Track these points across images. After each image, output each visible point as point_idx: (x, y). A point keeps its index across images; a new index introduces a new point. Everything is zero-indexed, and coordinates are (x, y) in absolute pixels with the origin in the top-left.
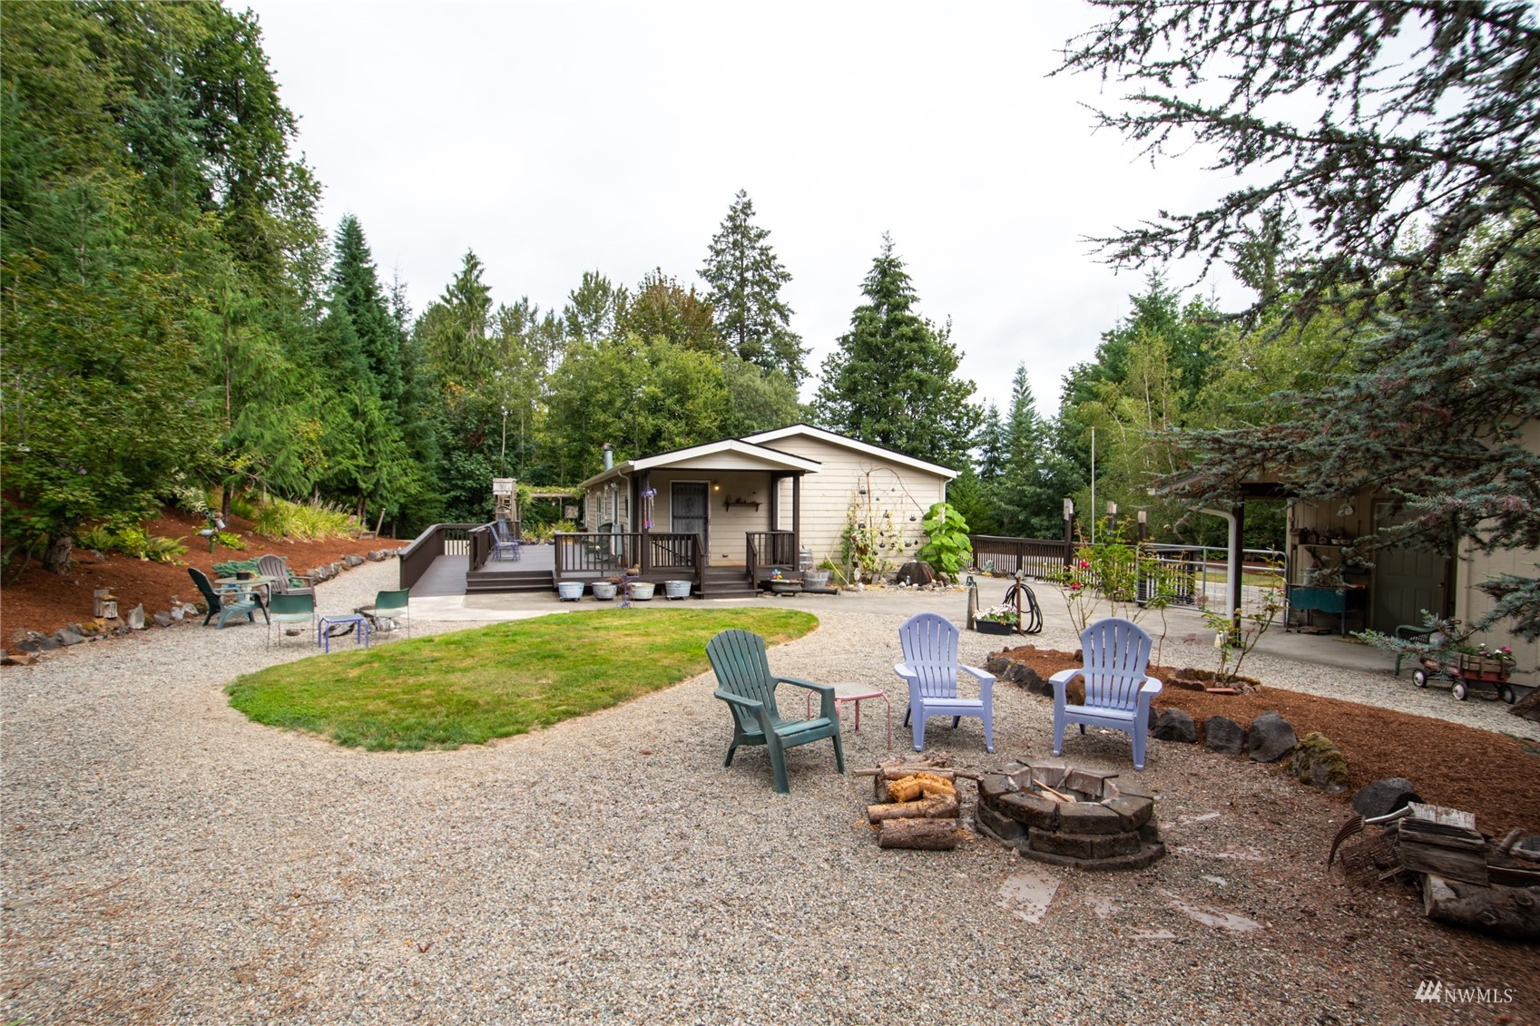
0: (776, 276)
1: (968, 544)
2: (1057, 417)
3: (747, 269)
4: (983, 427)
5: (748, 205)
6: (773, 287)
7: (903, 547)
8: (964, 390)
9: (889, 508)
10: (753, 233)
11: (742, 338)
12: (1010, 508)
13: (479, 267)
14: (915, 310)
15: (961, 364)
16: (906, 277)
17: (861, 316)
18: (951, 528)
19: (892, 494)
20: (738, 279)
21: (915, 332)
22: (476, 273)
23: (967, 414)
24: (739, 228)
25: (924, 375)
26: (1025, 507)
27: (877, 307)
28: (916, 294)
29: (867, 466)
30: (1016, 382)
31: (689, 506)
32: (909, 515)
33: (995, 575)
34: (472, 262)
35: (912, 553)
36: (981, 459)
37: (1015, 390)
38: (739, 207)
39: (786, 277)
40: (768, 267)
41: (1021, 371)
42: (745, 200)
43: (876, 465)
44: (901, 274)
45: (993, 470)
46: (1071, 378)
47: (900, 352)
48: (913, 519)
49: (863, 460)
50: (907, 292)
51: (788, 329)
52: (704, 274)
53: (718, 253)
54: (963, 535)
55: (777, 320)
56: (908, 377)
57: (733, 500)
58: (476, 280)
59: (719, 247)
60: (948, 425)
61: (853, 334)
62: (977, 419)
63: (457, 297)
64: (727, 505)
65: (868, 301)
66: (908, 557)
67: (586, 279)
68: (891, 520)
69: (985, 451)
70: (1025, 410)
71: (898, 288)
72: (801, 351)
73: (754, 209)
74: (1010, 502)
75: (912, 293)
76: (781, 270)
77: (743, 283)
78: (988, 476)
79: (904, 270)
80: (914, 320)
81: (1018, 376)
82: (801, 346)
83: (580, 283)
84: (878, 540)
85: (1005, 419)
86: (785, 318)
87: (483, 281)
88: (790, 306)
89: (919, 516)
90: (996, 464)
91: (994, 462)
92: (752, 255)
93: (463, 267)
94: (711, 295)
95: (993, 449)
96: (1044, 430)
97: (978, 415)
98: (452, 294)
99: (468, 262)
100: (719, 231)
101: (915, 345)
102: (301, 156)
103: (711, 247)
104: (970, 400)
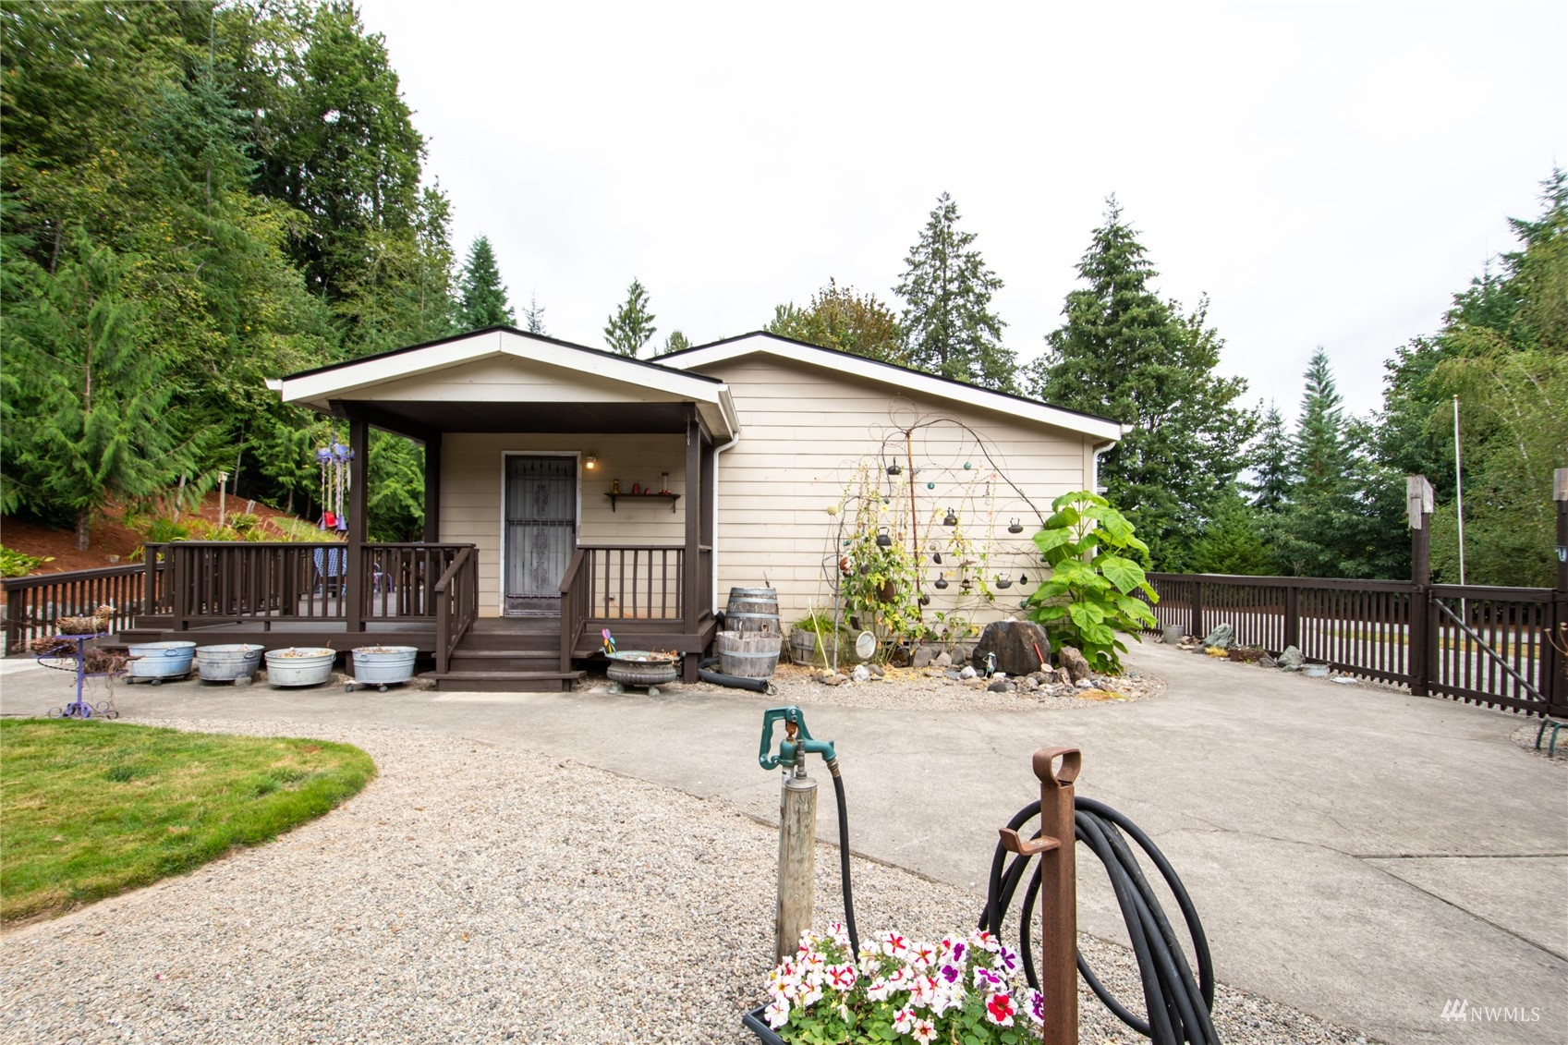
0: (985, 285)
1: (1142, 582)
2: (1380, 410)
3: (951, 281)
4: (1259, 439)
5: (951, 210)
6: (981, 299)
7: (992, 588)
8: (1225, 392)
9: (956, 505)
10: (956, 238)
11: (944, 358)
12: (1305, 544)
13: (644, 297)
14: (1150, 286)
15: (1222, 355)
16: (1139, 248)
17: (1075, 302)
18: (1104, 548)
19: (969, 475)
20: (940, 292)
21: (1151, 315)
22: (641, 302)
23: (1234, 423)
24: (940, 238)
25: (1163, 369)
26: (1329, 545)
27: (1101, 290)
28: (1152, 268)
29: (906, 416)
30: (1310, 376)
31: (541, 500)
32: (1006, 520)
33: (1235, 656)
34: (637, 290)
35: (1015, 603)
36: (1256, 484)
37: (1309, 388)
38: (942, 213)
39: (996, 284)
40: (975, 276)
41: (1318, 360)
42: (949, 203)
43: (926, 415)
44: (1132, 245)
45: (1277, 499)
46: (1399, 362)
47: (1129, 341)
48: (1015, 529)
49: (897, 406)
50: (1140, 268)
51: (998, 345)
52: (900, 290)
53: (917, 266)
54: (1130, 564)
55: (985, 336)
56: (1141, 374)
57: (626, 488)
58: (641, 311)
59: (917, 258)
60: (1203, 438)
61: (1066, 329)
62: (1248, 431)
63: (621, 328)
64: (614, 498)
65: (1087, 285)
66: (1006, 610)
67: (779, 312)
68: (961, 530)
69: (1264, 473)
70: (1326, 413)
71: (1128, 263)
72: (1014, 368)
73: (958, 214)
74: (1305, 535)
75: (1148, 267)
76: (990, 277)
77: (947, 296)
78: (1269, 503)
79: (1137, 240)
80: (1149, 300)
81: (1313, 368)
82: (1016, 363)
83: (774, 315)
84: (933, 574)
85: (1292, 427)
86: (996, 332)
87: (648, 311)
88: (1001, 318)
89: (1032, 526)
90: (1279, 489)
91: (1276, 487)
92: (955, 264)
93: (627, 296)
94: (906, 313)
95: (1275, 470)
96: (1358, 434)
97: (1250, 424)
98: (614, 325)
99: (633, 292)
100: (917, 241)
101: (1151, 331)
102: (435, 181)
103: (907, 260)
104: (1237, 404)
